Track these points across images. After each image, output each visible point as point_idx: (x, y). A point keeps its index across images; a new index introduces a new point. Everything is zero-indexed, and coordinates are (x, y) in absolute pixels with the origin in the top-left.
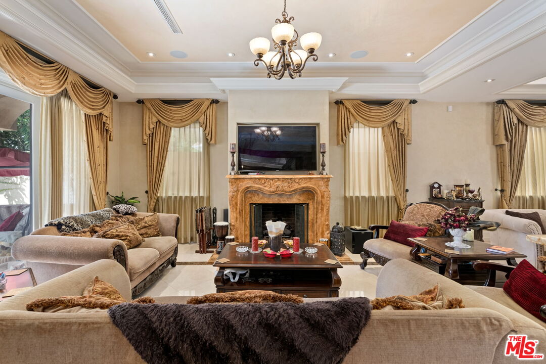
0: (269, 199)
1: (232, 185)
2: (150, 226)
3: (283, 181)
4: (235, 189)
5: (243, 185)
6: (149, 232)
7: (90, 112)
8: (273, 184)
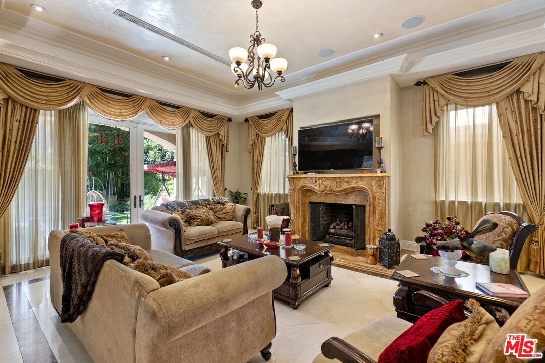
0: (325, 198)
1: (290, 184)
2: (228, 212)
3: (331, 180)
4: (293, 188)
5: (300, 184)
6: (227, 217)
7: (208, 134)
8: (322, 183)
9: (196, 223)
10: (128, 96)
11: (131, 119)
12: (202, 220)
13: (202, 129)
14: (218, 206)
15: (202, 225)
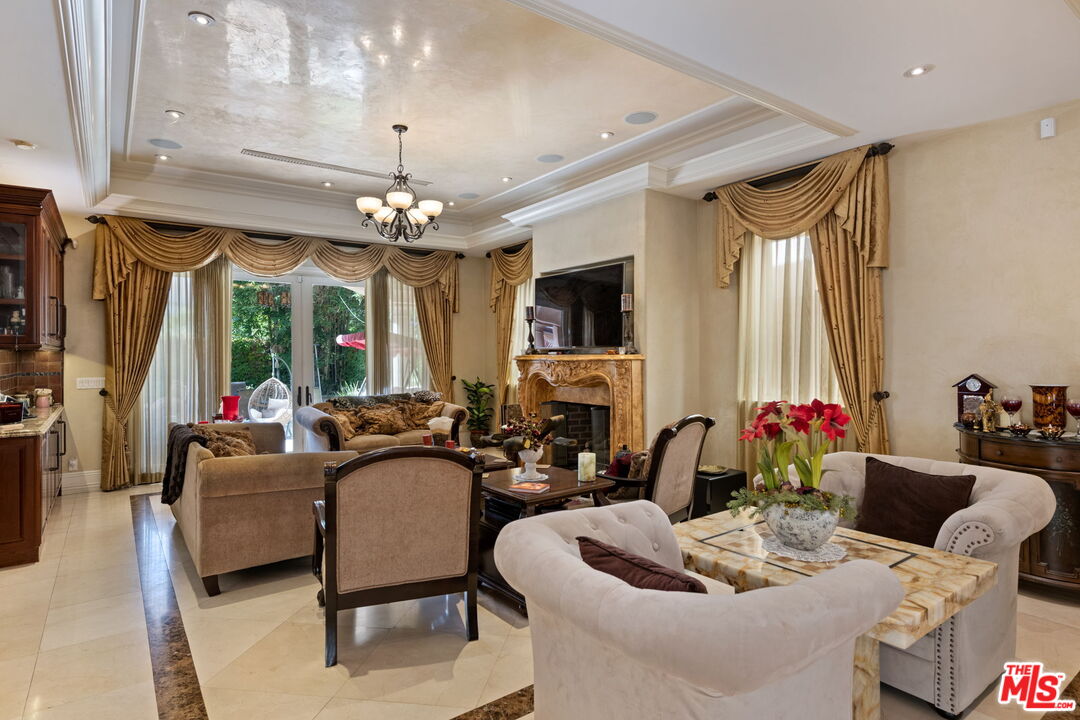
3: (564, 365)
4: (523, 376)
5: (532, 371)
7: (418, 284)
8: (555, 370)
9: (371, 430)
10: (285, 237)
11: (289, 272)
12: (380, 426)
13: (405, 278)
14: (419, 405)
15: (380, 433)
